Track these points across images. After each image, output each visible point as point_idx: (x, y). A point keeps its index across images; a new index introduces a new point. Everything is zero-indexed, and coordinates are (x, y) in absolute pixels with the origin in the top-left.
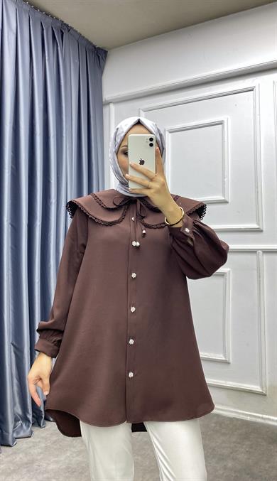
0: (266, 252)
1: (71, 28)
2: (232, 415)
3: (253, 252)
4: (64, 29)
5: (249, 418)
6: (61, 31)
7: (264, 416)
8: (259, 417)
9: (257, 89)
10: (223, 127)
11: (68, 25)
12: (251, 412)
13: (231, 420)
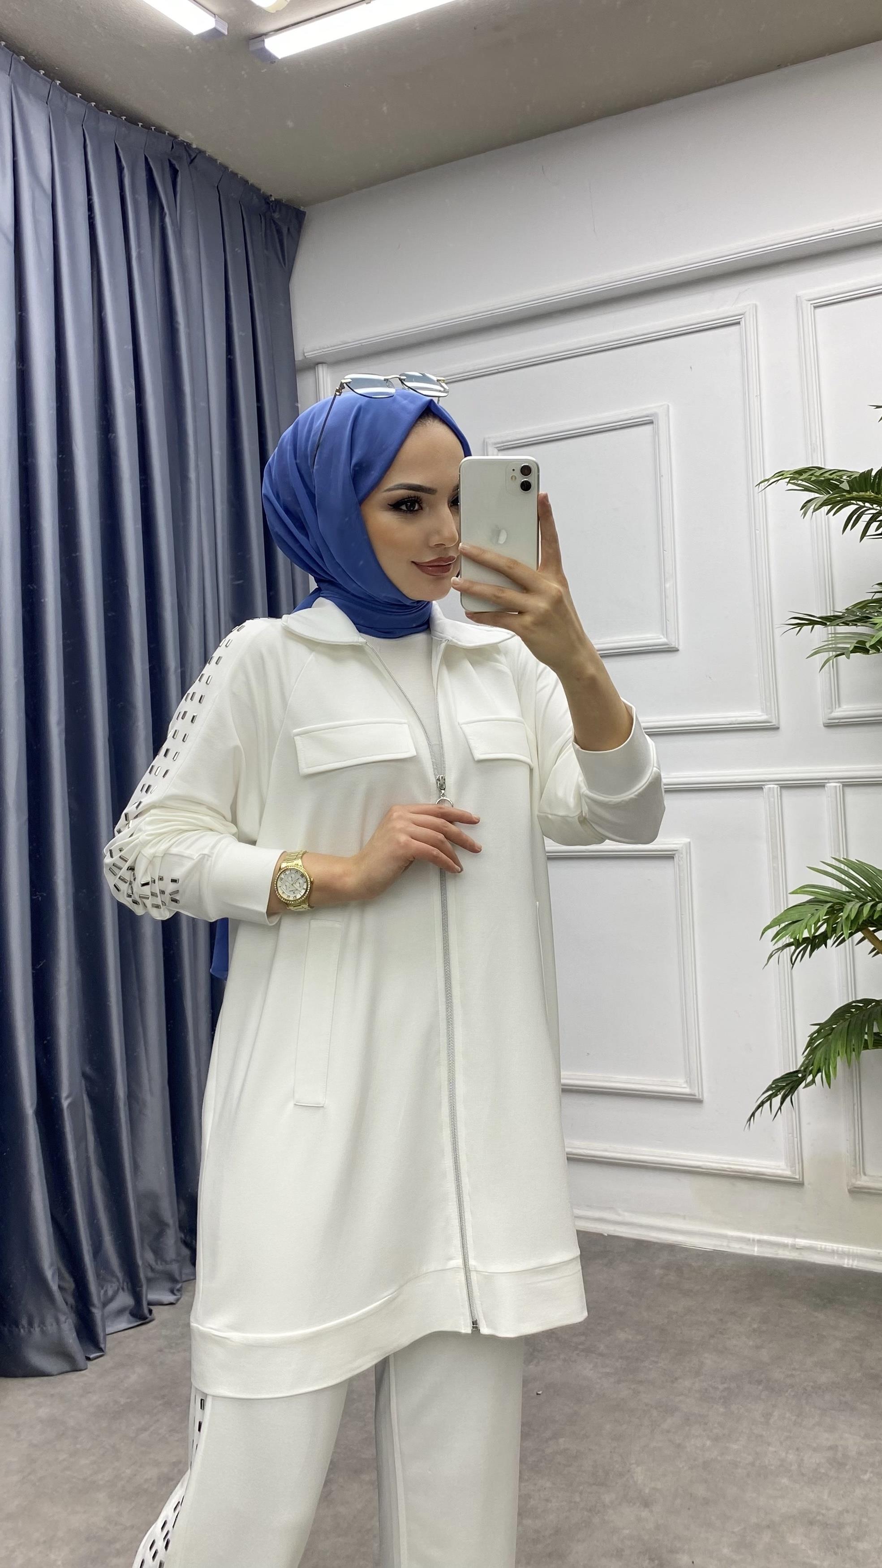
0: (787, 786)
1: (200, 152)
2: (708, 1244)
3: (755, 787)
4: (179, 158)
5: (756, 1251)
6: (172, 166)
7: (802, 1242)
8: (785, 1246)
9: (748, 322)
10: (656, 434)
11: (187, 146)
12: (761, 1233)
13: (710, 1256)
